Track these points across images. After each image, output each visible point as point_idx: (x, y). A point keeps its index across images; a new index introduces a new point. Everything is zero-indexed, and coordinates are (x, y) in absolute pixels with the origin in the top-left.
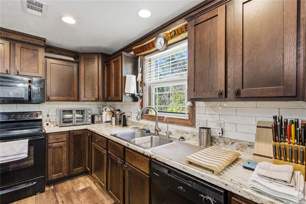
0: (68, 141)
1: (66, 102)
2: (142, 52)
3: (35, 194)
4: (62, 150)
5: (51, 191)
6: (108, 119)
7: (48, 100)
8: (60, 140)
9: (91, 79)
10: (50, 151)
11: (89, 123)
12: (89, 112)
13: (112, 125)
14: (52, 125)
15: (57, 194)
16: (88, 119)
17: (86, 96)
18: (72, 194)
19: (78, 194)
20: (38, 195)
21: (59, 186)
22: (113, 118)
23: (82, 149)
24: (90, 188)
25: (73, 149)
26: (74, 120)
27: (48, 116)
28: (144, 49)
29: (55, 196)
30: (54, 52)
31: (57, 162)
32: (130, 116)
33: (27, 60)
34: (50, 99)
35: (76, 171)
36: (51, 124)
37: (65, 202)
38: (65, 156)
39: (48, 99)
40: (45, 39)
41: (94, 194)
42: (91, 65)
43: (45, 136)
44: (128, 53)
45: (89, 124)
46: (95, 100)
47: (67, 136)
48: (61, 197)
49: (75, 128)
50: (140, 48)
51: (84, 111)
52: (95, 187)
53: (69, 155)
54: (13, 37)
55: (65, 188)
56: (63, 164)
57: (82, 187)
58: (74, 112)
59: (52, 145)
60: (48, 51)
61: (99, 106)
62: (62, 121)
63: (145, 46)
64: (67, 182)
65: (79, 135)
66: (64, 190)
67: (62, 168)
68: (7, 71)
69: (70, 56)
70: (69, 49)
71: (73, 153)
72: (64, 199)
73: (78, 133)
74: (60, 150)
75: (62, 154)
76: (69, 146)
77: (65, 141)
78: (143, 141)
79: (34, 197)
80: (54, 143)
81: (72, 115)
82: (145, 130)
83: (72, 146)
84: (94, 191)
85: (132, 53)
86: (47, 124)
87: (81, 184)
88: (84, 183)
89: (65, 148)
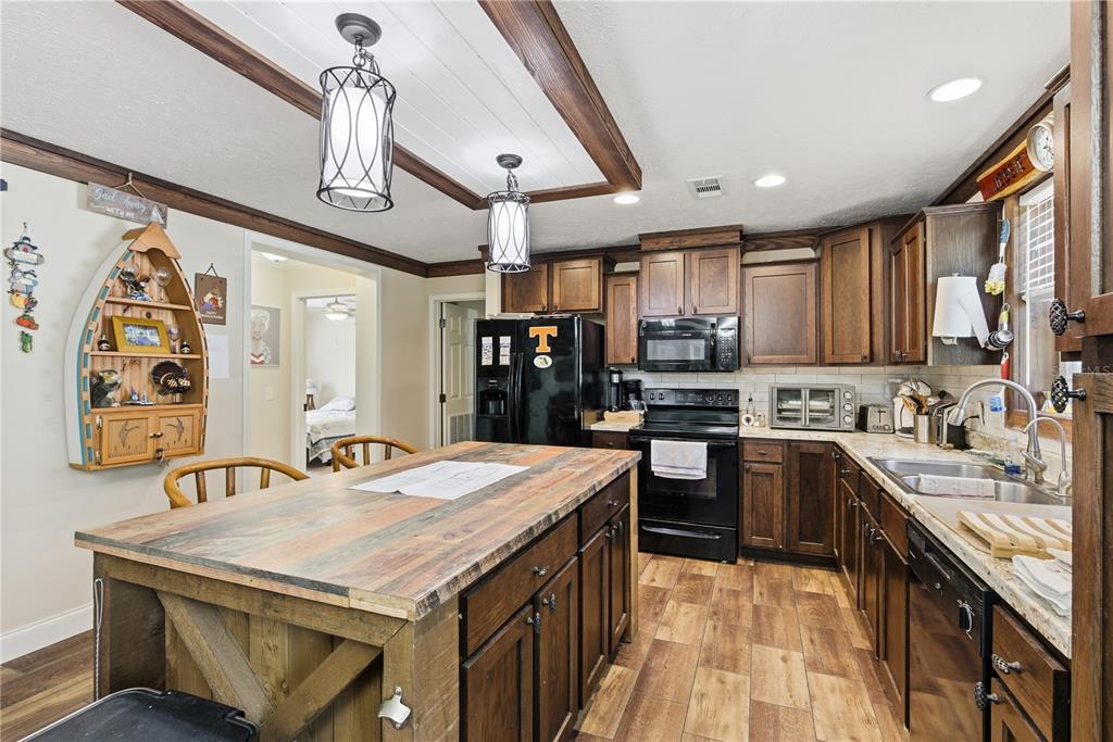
0: (785, 464)
1: (793, 369)
2: (1004, 186)
3: (719, 561)
4: (772, 483)
5: (746, 569)
6: (909, 423)
7: (750, 363)
8: (768, 459)
9: (851, 301)
10: (747, 480)
11: (847, 427)
12: (848, 396)
13: (916, 440)
14: (757, 424)
15: (755, 577)
16: (843, 415)
17: (836, 351)
18: (785, 591)
19: (797, 596)
20: (724, 565)
21: (766, 567)
22: (920, 418)
23: (822, 494)
24: (832, 599)
25: (798, 489)
26: (805, 416)
27: (750, 400)
28: (1007, 175)
29: (752, 578)
30: (766, 246)
31: (762, 510)
32: (978, 417)
33: (710, 282)
34: (752, 361)
35: (806, 548)
36: (756, 421)
37: (765, 595)
38: (778, 501)
39: (749, 360)
40: (741, 226)
41: (836, 612)
42: (849, 261)
43: (736, 443)
44: (963, 201)
45: (850, 432)
46: (860, 361)
47: (783, 451)
48: (762, 586)
49: (804, 436)
50: (998, 173)
51: (833, 391)
52: (844, 603)
53: (789, 499)
54: (689, 242)
55: (776, 575)
56: (775, 519)
57: (812, 588)
58: (805, 394)
59: (750, 467)
60: (753, 247)
61: (891, 380)
62: (776, 415)
63: (1009, 164)
64: (785, 567)
65: (814, 455)
66: (772, 578)
67: (771, 527)
68: (680, 312)
69: (804, 246)
70: (800, 228)
71: (798, 498)
72: (765, 591)
73: (812, 450)
74: (768, 483)
75: (772, 495)
76: (787, 477)
77: (777, 463)
78: (956, 487)
79: (717, 564)
80: (755, 462)
81: (799, 403)
82: (1002, 464)
83: (795, 480)
84: (836, 606)
85: (978, 198)
86: (748, 420)
87: (812, 582)
88: (822, 583)
89: (779, 481)
